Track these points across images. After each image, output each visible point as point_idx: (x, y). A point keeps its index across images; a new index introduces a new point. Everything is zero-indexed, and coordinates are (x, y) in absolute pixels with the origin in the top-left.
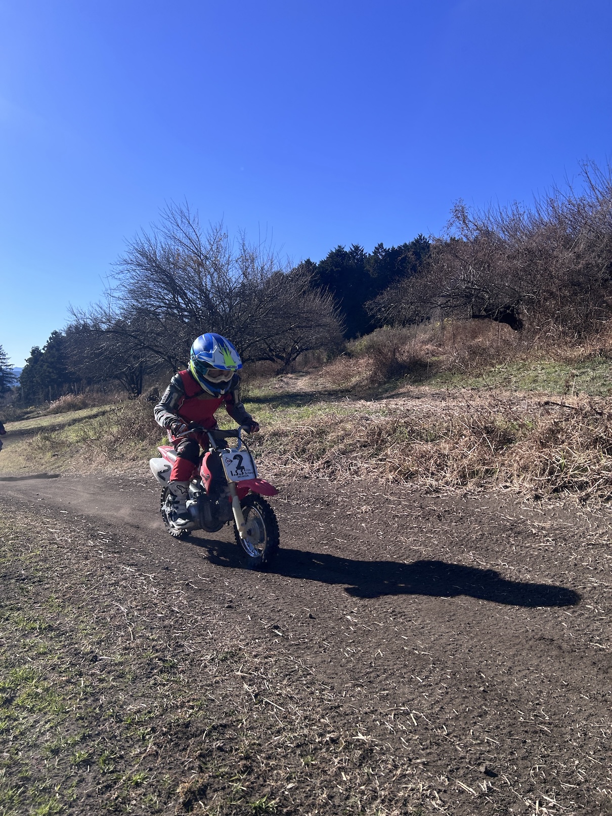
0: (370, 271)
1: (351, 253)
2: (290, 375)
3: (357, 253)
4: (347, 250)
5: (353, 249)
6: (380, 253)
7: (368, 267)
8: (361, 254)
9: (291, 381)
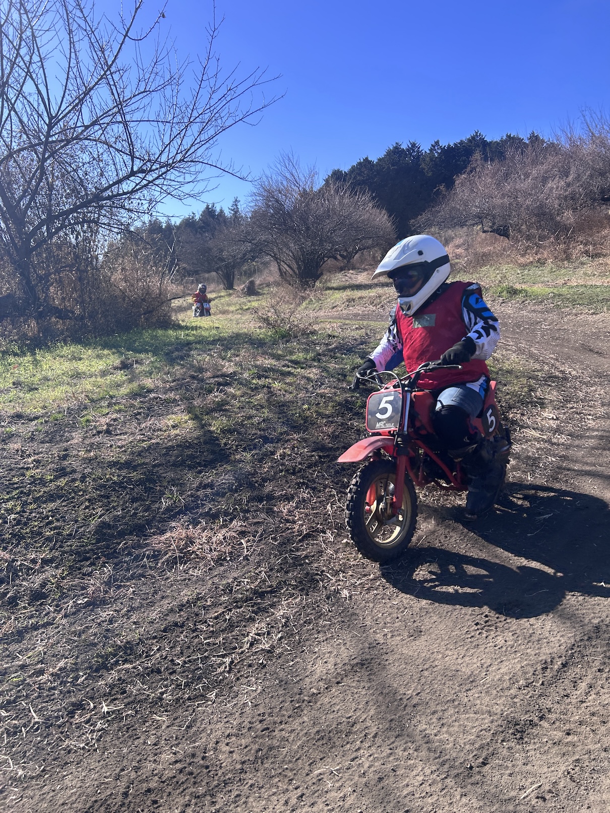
0: (425, 169)
1: (408, 150)
2: (351, 271)
3: (414, 151)
4: (404, 147)
5: (410, 146)
6: (435, 150)
7: (423, 165)
8: (418, 152)
9: (353, 276)
